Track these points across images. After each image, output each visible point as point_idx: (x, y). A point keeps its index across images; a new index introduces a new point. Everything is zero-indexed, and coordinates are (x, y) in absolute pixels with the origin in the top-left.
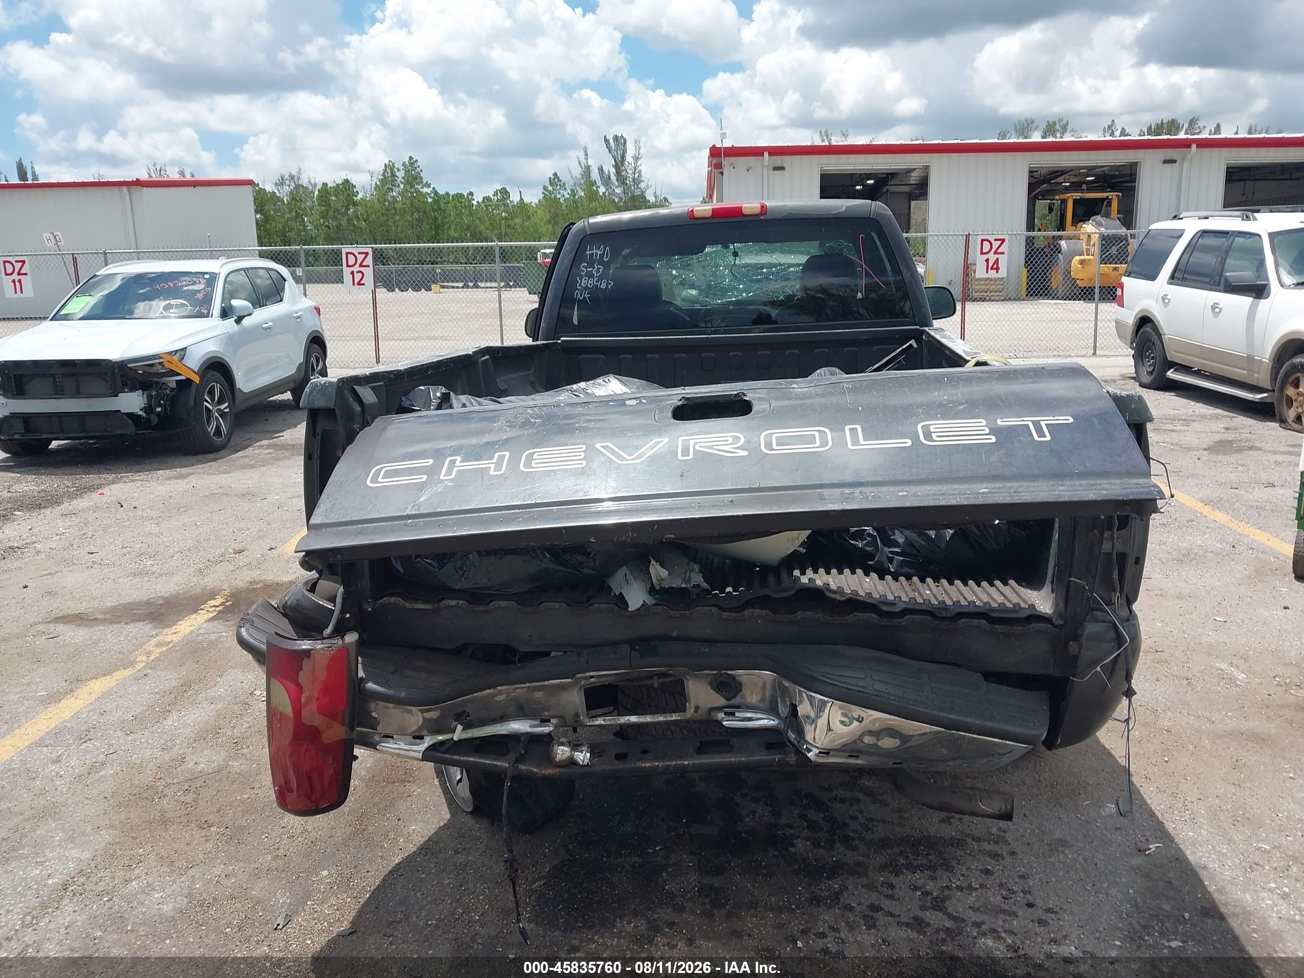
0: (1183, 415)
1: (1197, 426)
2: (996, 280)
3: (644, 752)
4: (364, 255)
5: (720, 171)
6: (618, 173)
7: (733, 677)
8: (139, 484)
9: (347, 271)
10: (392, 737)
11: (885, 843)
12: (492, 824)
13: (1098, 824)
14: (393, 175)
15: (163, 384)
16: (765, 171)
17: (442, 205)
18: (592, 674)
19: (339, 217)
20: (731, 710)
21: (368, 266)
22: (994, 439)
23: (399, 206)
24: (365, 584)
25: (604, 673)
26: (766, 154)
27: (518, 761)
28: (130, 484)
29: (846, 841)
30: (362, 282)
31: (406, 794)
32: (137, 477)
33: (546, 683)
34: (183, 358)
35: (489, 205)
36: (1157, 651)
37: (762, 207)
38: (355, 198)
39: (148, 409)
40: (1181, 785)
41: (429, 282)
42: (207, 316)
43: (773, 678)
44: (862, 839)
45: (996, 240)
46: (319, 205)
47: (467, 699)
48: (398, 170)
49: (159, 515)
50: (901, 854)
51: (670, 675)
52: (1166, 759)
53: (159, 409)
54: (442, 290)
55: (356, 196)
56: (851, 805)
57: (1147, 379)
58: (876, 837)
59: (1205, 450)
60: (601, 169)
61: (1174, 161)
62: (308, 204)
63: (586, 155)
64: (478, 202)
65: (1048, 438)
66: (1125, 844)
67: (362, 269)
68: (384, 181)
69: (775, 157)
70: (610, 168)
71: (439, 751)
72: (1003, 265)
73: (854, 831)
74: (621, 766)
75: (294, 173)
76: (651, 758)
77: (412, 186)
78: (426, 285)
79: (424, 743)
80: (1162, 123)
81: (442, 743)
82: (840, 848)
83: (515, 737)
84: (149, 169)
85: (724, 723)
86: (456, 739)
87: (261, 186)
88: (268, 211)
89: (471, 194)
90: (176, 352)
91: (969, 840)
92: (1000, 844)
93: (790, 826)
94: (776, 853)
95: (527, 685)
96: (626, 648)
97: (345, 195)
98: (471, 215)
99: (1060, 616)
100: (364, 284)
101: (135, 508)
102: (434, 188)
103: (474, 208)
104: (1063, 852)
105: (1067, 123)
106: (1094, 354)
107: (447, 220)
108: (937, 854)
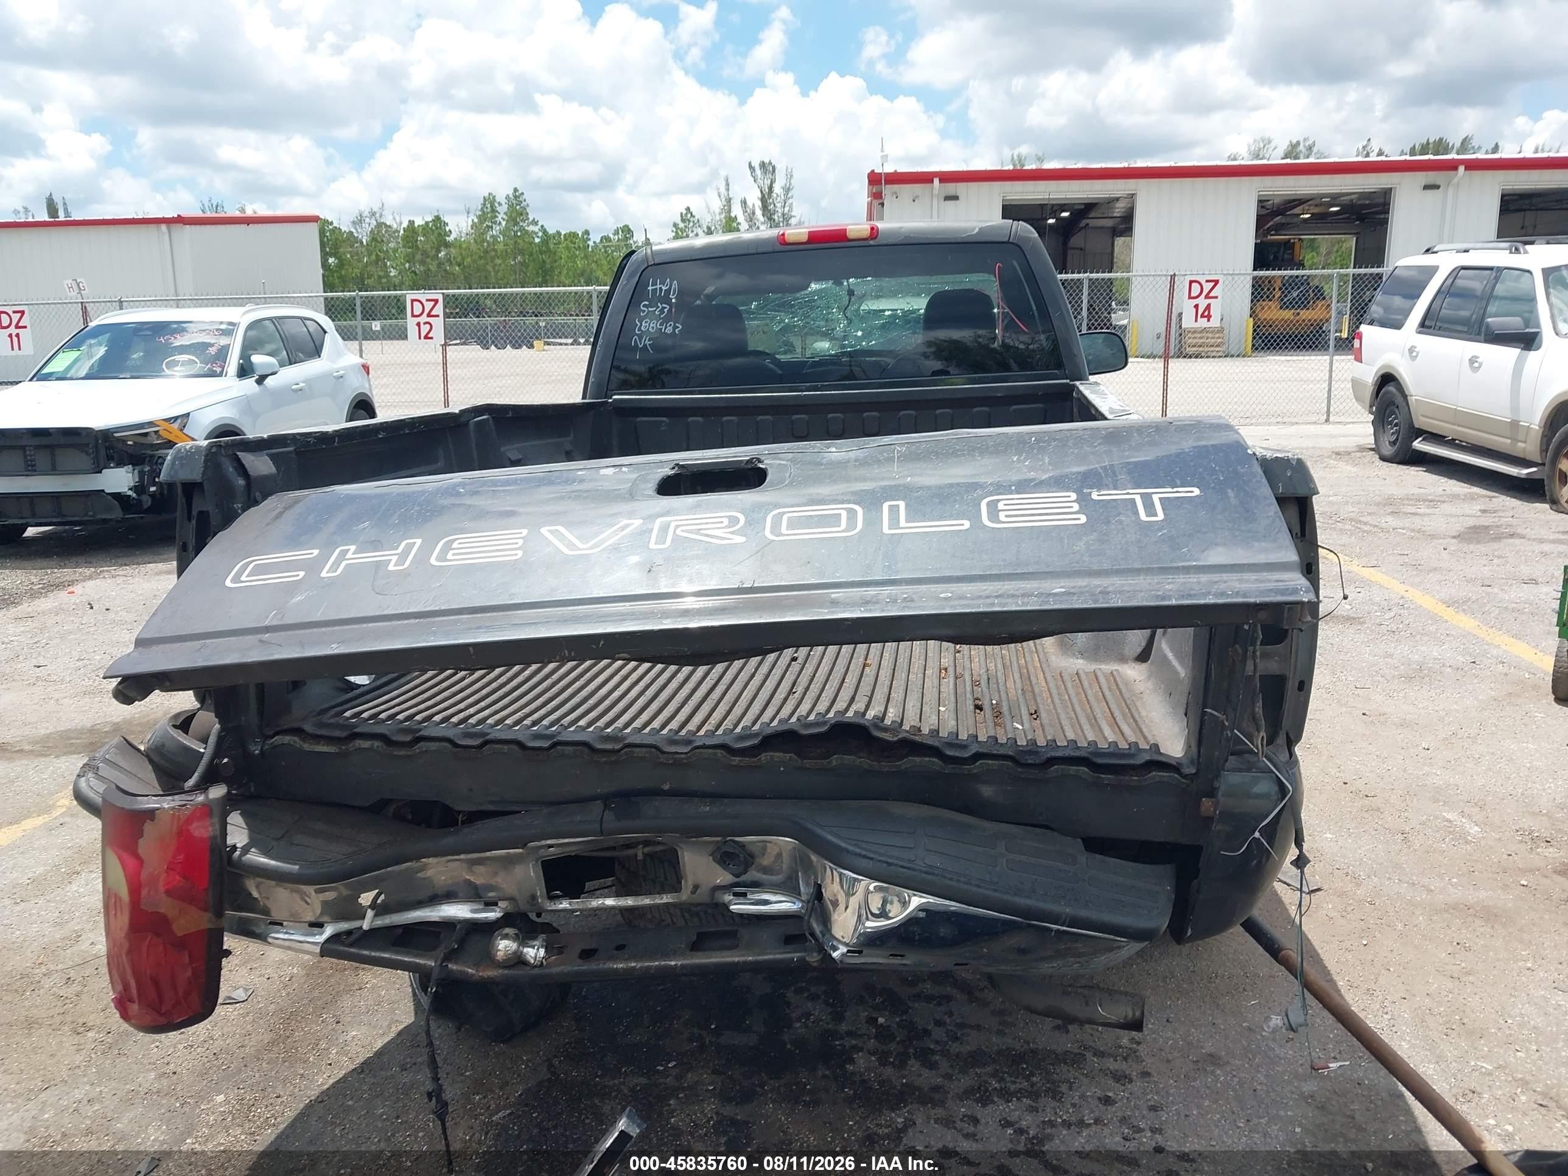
0: (1430, 495)
1: (1447, 508)
2: (1204, 330)
3: (620, 948)
4: (433, 303)
5: (881, 201)
6: (765, 207)
7: (742, 846)
8: (120, 580)
9: (411, 323)
10: (281, 924)
11: (976, 1059)
12: (459, 1029)
13: (1264, 1034)
14: (494, 211)
15: (159, 457)
16: (935, 202)
17: (552, 246)
18: (549, 842)
19: (428, 260)
20: (743, 890)
21: (438, 316)
22: (1083, 519)
23: (500, 247)
24: (251, 717)
25: (566, 840)
26: (936, 181)
27: (447, 958)
28: (109, 581)
29: (925, 1058)
30: (430, 335)
31: (357, 987)
32: (121, 571)
33: (488, 854)
34: (184, 427)
35: (608, 246)
36: (1367, 796)
37: (872, 229)
38: (447, 238)
39: (139, 488)
40: (1380, 978)
41: (531, 338)
42: (220, 375)
43: (793, 845)
44: (945, 1054)
45: (1207, 281)
46: (404, 247)
47: (377, 875)
48: (500, 204)
49: (136, 619)
50: (994, 1075)
51: (659, 843)
52: (1365, 942)
53: (153, 489)
54: (546, 347)
55: (449, 236)
56: (939, 1004)
57: (1388, 450)
58: (966, 1049)
59: (1454, 537)
60: (744, 203)
61: (1437, 187)
62: (392, 245)
63: (728, 185)
64: (594, 242)
65: (1161, 516)
66: (1297, 1062)
67: (430, 320)
68: (482, 218)
69: (946, 184)
70: (754, 199)
71: (343, 944)
72: (1215, 312)
73: (937, 1042)
74: (585, 967)
75: (375, 209)
76: (626, 956)
77: (516, 224)
78: (528, 342)
79: (321, 934)
80: (1428, 143)
81: (349, 933)
82: (914, 1065)
83: (449, 925)
84: (203, 205)
85: (732, 907)
86: (366, 927)
87: (335, 225)
88: (344, 253)
89: (587, 232)
90: (176, 418)
91: (1089, 1055)
92: (1130, 1060)
93: (850, 1034)
94: (827, 1073)
95: (462, 856)
96: (598, 806)
97: (436, 234)
98: (586, 257)
99: (1192, 762)
100: (432, 338)
101: (107, 610)
102: (542, 226)
103: (590, 249)
104: (1213, 1072)
105: (1314, 144)
106: (1327, 420)
107: (557, 264)
108: (1044, 1075)
